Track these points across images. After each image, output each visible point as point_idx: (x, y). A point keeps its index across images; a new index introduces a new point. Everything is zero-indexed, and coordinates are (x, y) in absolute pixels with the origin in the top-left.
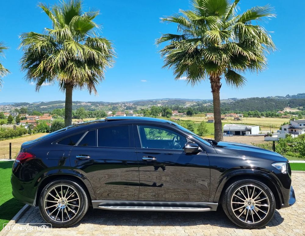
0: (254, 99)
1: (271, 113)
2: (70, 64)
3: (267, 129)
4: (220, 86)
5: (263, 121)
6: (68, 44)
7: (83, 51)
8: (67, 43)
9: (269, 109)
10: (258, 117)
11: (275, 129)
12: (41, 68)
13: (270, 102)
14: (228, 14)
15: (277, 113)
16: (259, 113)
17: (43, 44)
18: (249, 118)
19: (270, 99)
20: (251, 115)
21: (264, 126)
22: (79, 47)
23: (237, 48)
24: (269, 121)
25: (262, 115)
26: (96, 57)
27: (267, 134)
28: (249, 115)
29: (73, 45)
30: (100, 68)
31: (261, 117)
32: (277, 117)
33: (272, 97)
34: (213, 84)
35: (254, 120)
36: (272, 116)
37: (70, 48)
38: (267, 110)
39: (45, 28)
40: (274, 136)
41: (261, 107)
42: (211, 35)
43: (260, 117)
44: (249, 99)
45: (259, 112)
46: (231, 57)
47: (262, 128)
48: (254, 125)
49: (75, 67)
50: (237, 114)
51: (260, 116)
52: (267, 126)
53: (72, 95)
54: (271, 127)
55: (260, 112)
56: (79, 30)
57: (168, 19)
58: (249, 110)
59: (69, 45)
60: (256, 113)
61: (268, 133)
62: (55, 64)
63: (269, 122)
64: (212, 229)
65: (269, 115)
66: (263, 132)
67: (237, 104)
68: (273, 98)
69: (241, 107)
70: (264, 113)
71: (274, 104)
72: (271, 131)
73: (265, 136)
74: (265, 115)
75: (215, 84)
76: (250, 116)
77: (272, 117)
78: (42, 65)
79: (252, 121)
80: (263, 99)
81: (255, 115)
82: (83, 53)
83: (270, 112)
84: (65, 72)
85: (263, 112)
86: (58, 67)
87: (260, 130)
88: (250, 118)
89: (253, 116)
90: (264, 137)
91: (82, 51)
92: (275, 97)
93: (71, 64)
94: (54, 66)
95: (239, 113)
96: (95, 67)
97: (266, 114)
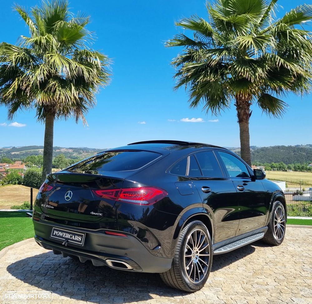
0: (279, 147)
1: (301, 166)
2: (52, 83)
3: (295, 186)
4: (250, 115)
5: (290, 175)
6: (51, 56)
7: (70, 66)
8: (49, 55)
9: (298, 161)
10: (283, 171)
11: (306, 187)
12: (14, 87)
13: (300, 152)
14: (262, 16)
15: (309, 166)
16: (286, 166)
17: (18, 56)
18: (272, 172)
19: (299, 148)
20: (274, 167)
21: (291, 182)
22: (64, 61)
23: (277, 59)
24: (298, 176)
25: (289, 168)
26: (86, 74)
27: (296, 192)
28: (272, 167)
29: (56, 59)
30: (91, 89)
31: (288, 170)
32: (309, 171)
33: (301, 145)
34: (240, 111)
35: (279, 175)
36: (301, 169)
37: (52, 61)
38: (296, 162)
39: (22, 36)
40: (305, 195)
41: (287, 158)
42: (244, 42)
43: (286, 171)
44: (272, 147)
45: (284, 164)
46: (269, 72)
47: (289, 184)
48: (279, 180)
49: (58, 87)
50: (256, 166)
51: (286, 169)
52: (296, 183)
53: (53, 125)
54: (301, 183)
55: (287, 164)
56: (64, 41)
57: (184, 23)
58: (271, 161)
59: (51, 58)
60: (281, 165)
61: (298, 191)
62: (33, 81)
63: (298, 178)
64: (258, 295)
65: (298, 169)
66: (290, 189)
67: (257, 154)
68: (303, 147)
69: (262, 158)
70: (292, 166)
71: (305, 154)
72: (302, 189)
73: (294, 194)
74: (293, 169)
75: (243, 111)
76: (274, 169)
77: (301, 171)
78: (16, 83)
79: (276, 176)
80: (290, 147)
81: (280, 167)
82: (70, 68)
83: (299, 164)
84: (46, 92)
85: (290, 165)
86: (37, 86)
87: (287, 187)
88: (274, 172)
89: (277, 170)
90: (292, 195)
91: (68, 65)
92: (305, 146)
93: (54, 83)
94: (31, 85)
95: (260, 165)
96: (84, 87)
97: (295, 167)
